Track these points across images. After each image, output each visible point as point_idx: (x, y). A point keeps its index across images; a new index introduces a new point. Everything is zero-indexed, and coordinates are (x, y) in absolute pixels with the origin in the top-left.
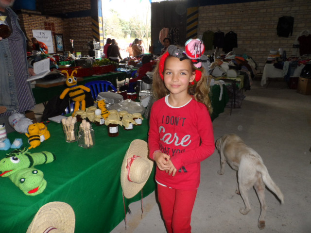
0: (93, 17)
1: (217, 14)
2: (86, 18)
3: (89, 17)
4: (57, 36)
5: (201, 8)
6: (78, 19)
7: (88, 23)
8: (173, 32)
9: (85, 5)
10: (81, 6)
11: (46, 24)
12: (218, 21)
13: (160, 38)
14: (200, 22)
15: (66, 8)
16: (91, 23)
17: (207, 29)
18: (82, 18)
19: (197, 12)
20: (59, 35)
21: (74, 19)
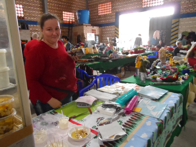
0: (116, 26)
1: (191, 22)
2: (112, 26)
3: (113, 26)
4: (96, 36)
5: (181, 19)
6: (107, 27)
7: (113, 29)
8: (162, 33)
9: (112, 20)
10: (110, 20)
11: (92, 30)
12: (191, 26)
13: (154, 36)
14: (180, 27)
15: (101, 22)
16: (114, 29)
17: (184, 31)
18: (110, 27)
19: (178, 21)
20: (97, 35)
21: (105, 27)
